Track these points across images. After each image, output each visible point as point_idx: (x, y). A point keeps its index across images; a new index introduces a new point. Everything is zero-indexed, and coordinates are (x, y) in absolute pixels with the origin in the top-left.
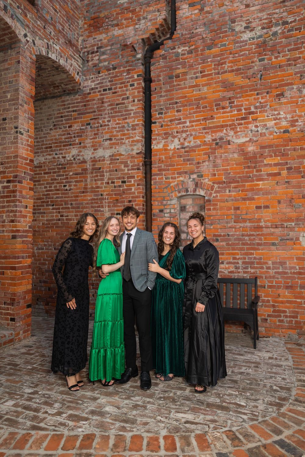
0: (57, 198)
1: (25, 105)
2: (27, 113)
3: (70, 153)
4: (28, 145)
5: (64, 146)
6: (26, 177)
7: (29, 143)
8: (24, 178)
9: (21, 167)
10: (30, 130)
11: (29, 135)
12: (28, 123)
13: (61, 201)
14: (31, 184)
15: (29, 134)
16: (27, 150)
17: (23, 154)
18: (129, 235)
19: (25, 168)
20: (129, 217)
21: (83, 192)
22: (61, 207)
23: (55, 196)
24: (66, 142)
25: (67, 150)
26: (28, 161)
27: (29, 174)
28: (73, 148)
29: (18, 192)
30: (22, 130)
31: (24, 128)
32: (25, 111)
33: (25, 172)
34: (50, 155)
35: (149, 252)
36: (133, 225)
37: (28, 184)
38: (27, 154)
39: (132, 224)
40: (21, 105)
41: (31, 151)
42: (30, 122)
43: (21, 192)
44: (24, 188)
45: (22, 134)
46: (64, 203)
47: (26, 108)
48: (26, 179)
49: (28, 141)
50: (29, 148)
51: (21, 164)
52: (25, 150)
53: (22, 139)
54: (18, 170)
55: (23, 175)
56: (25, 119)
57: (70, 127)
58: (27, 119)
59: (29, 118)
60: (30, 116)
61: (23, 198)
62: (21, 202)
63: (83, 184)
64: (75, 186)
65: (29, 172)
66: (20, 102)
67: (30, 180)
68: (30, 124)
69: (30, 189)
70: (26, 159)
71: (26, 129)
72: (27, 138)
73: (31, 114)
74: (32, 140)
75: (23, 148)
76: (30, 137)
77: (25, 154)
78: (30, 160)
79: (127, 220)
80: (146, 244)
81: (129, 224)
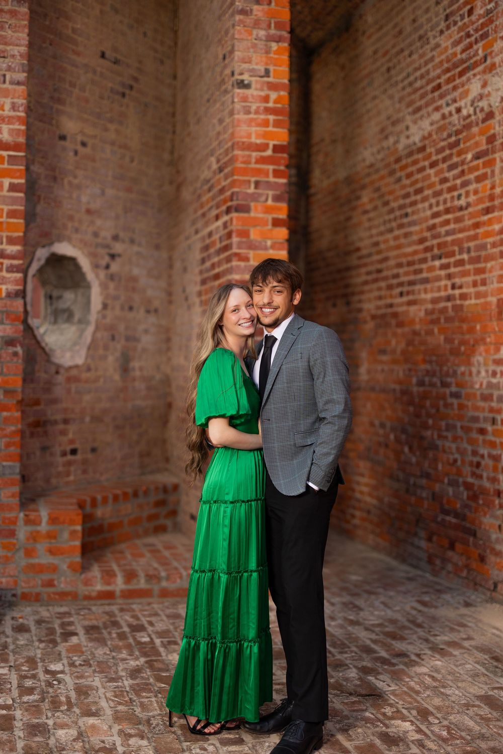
0: (448, 233)
1: (255, 7)
2: (264, 25)
3: (467, 92)
4: (268, 111)
5: (461, 74)
6: (260, 195)
7: (271, 105)
8: (254, 197)
9: (245, 172)
10: (271, 68)
11: (268, 83)
12: (268, 52)
13: (454, 242)
14: (279, 209)
15: (270, 79)
16: (266, 123)
17: (249, 136)
18: (271, 340)
19: (258, 172)
20: (267, 290)
21: (488, 211)
22: (452, 260)
23: (443, 230)
24: (463, 61)
25: (463, 85)
26: (269, 152)
27: (269, 185)
28: (474, 75)
29: (234, 235)
30: (246, 77)
31: (253, 70)
32: (257, 24)
33: (257, 184)
34: (437, 109)
36: (278, 313)
37: (268, 210)
38: (266, 135)
39: (276, 308)
40: (243, 12)
41: (277, 124)
42: (274, 46)
43: (244, 234)
44: (256, 222)
45: (248, 86)
46: (456, 248)
47: (260, 14)
48: (263, 198)
49: (266, 99)
50: (271, 118)
51: (244, 162)
52: (258, 125)
53: (245, 99)
54: (234, 181)
55: (252, 190)
56: (254, 46)
57: (470, 12)
58: (261, 45)
59: (270, 38)
60: (273, 31)
61: (252, 246)
62: (247, 259)
63: (488, 183)
64: (476, 192)
65: (271, 179)
66: (239, 4)
67: (277, 199)
68: (276, 53)
69: (276, 223)
70: (263, 147)
71: (261, 68)
72: (263, 94)
73: (278, 26)
74: (284, 93)
75: (252, 120)
76: (273, 87)
77: (258, 137)
78: (276, 149)
79: (261, 298)
80: (309, 362)
81: (267, 310)
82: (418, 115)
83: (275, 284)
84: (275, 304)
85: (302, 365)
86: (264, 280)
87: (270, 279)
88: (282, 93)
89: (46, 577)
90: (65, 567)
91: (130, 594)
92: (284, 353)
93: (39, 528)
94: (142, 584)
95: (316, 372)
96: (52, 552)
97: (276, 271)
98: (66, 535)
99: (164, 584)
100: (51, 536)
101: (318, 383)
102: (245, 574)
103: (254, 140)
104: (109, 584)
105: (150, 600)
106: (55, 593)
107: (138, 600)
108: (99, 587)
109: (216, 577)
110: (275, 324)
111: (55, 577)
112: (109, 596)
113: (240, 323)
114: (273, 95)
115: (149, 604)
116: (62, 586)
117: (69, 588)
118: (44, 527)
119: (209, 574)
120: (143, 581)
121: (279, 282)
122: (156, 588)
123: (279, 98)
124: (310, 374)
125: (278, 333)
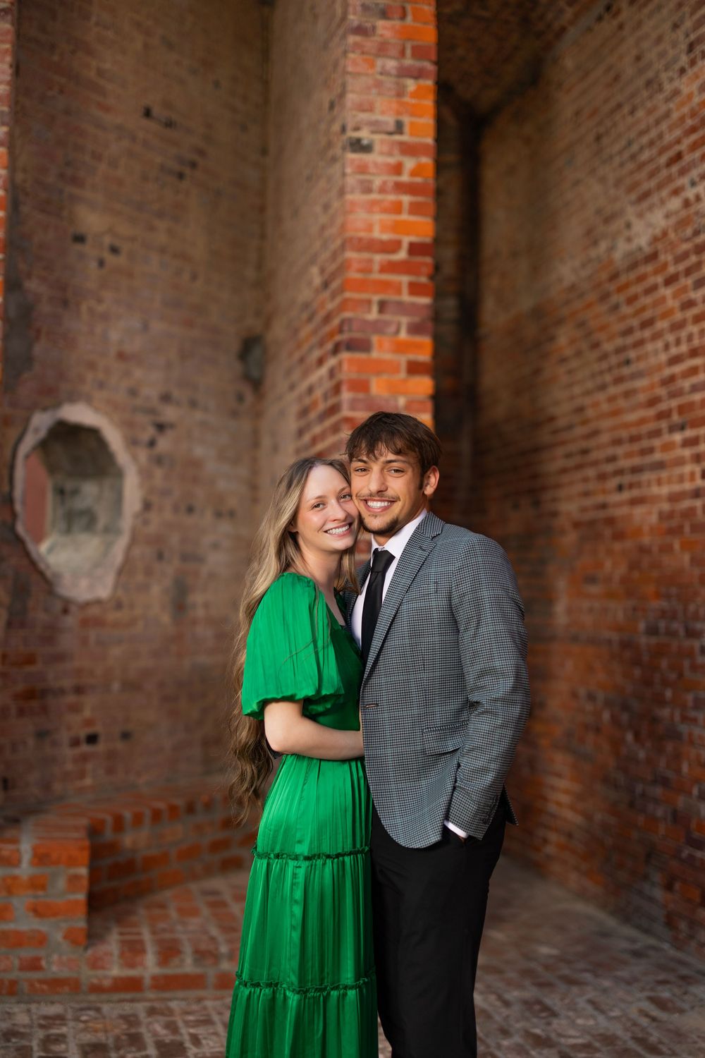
0: (695, 389)
1: (381, 23)
2: (394, 52)
4: (400, 188)
6: (387, 323)
7: (405, 178)
8: (378, 327)
9: (362, 285)
10: (406, 120)
11: (401, 144)
12: (400, 93)
14: (418, 347)
15: (405, 138)
16: (397, 208)
17: (370, 228)
18: (384, 559)
19: (385, 286)
20: (376, 468)
23: (686, 384)
26: (402, 255)
27: (402, 308)
29: (344, 388)
30: (365, 135)
31: (376, 123)
32: (382, 50)
33: (383, 306)
36: (397, 509)
37: (400, 348)
38: (396, 227)
39: (392, 501)
40: (360, 30)
41: (415, 209)
42: (411, 85)
43: (361, 386)
44: (380, 368)
45: (367, 149)
47: (388, 34)
48: (392, 329)
49: (398, 169)
50: (406, 199)
51: (361, 271)
52: (385, 211)
53: (362, 169)
54: (346, 301)
55: (373, 315)
56: (378, 84)
58: (389, 82)
59: (404, 73)
60: (408, 62)
61: (373, 406)
65: (406, 297)
66: (354, 19)
67: (415, 329)
68: (415, 95)
69: (414, 368)
70: (394, 246)
71: (389, 120)
72: (391, 161)
73: (418, 53)
74: (427, 161)
75: (374, 203)
76: (408, 149)
77: (384, 229)
78: (414, 249)
79: (366, 483)
80: (450, 599)
81: (376, 505)
82: (645, 205)
83: (391, 457)
84: (390, 493)
85: (437, 604)
86: (371, 450)
87: (382, 447)
88: (424, 160)
89: (27, 953)
90: (58, 936)
91: (166, 984)
92: (406, 581)
93: (16, 872)
94: (187, 965)
95: (462, 617)
96: (37, 911)
97: (392, 434)
98: (61, 883)
99: (226, 966)
100: (37, 884)
101: (466, 636)
102: (334, 994)
103: (377, 234)
104: (132, 965)
105: (200, 993)
106: (41, 982)
107: (180, 994)
108: (116, 971)
109: (280, 997)
110: (391, 530)
111: (41, 953)
112: (132, 985)
113: (326, 528)
114: (409, 163)
115: (200, 1000)
116: (54, 968)
117: (65, 973)
118: (25, 869)
119: (268, 991)
120: (189, 960)
121: (398, 452)
122: (211, 973)
123: (419, 167)
124: (452, 621)
125: (396, 546)
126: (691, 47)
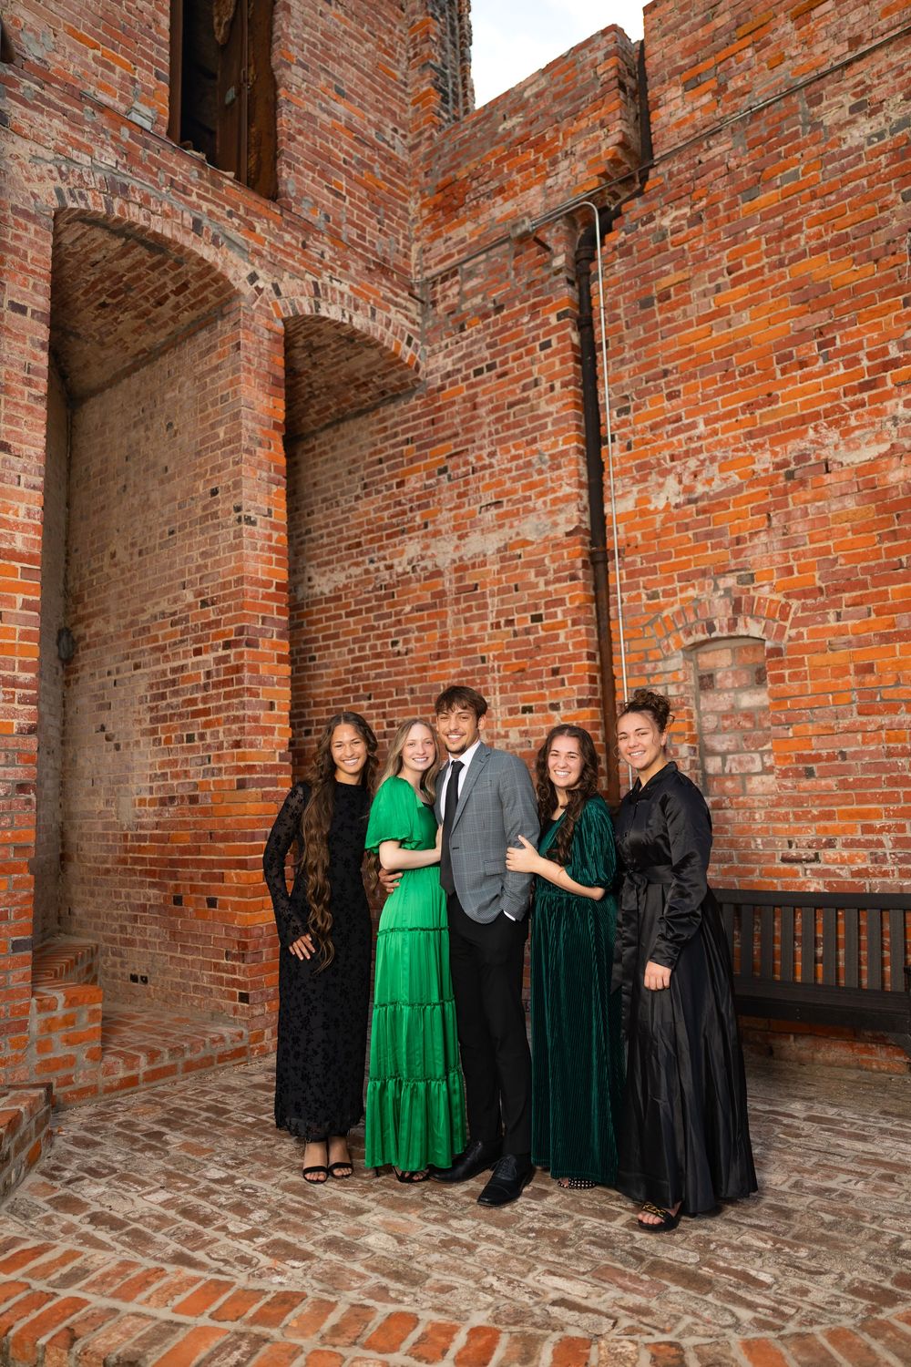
0: (378, 676)
1: (258, 449)
2: (265, 467)
3: (402, 553)
4: (271, 549)
5: (389, 536)
6: (267, 631)
7: (273, 544)
8: (262, 633)
9: (253, 606)
10: (273, 509)
11: (271, 523)
12: (269, 493)
13: (388, 685)
14: (282, 646)
15: (272, 519)
16: (269, 561)
17: (256, 572)
18: (458, 767)
19: (266, 608)
20: (453, 716)
21: (438, 656)
22: (388, 700)
23: (372, 673)
24: (392, 526)
25: (395, 546)
26: (273, 590)
28: (411, 539)
29: (246, 670)
30: (252, 514)
31: (257, 508)
32: (260, 465)
33: (264, 619)
34: (357, 564)
35: (507, 811)
36: (464, 740)
37: (274, 645)
38: (270, 573)
39: (462, 734)
40: (248, 451)
41: (279, 563)
42: (275, 489)
43: (254, 669)
44: (263, 657)
45: (254, 523)
46: (394, 690)
47: (263, 456)
48: (269, 635)
49: (269, 538)
50: (274, 556)
51: (252, 597)
52: (264, 562)
53: (252, 535)
54: (245, 615)
55: (259, 626)
56: (259, 486)
57: (400, 484)
58: (264, 485)
59: (271, 481)
60: (273, 474)
61: (262, 682)
62: (257, 695)
63: (437, 632)
64: (419, 640)
65: (276, 616)
66: (245, 443)
67: (281, 635)
68: (276, 494)
69: (281, 659)
70: (267, 584)
71: (265, 508)
72: (267, 532)
73: (277, 470)
74: (283, 534)
75: (258, 556)
76: (275, 527)
77: (264, 573)
78: (279, 586)
80: (498, 789)
81: (454, 737)
83: (461, 710)
84: (461, 730)
86: (450, 706)
87: (455, 705)
88: (282, 534)
89: (61, 1073)
90: (83, 1056)
91: (154, 1076)
92: (473, 779)
93: (54, 1014)
94: (166, 1061)
96: (69, 1041)
98: (85, 1017)
99: (188, 1056)
100: (69, 1021)
103: (260, 576)
104: (132, 1068)
105: (174, 1078)
106: (71, 1093)
107: (162, 1081)
108: (121, 1074)
110: (462, 751)
111: (72, 1071)
112: (131, 1082)
114: (275, 535)
115: (175, 1083)
116: (80, 1081)
117: (88, 1083)
118: (60, 1012)
120: (166, 1057)
121: (465, 708)
122: (180, 1063)
123: (279, 537)
125: (466, 758)
126: (365, 486)
